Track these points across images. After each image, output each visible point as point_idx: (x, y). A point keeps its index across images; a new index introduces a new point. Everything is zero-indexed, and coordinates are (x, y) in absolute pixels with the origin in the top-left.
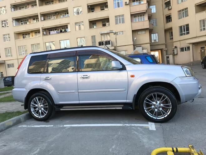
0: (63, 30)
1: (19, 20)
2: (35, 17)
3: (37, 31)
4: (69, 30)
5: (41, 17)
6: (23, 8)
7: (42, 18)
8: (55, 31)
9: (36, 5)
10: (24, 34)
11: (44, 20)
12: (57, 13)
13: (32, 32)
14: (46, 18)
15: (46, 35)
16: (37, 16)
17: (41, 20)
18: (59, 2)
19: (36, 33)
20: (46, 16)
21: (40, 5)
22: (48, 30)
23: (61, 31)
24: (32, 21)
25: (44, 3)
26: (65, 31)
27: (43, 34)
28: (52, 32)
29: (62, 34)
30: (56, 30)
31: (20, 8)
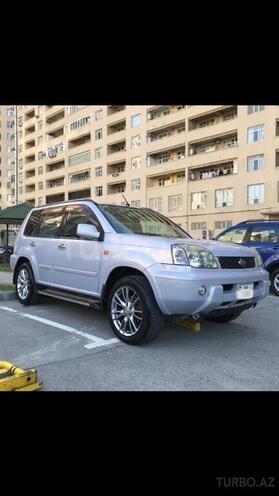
0: (225, 172)
1: (156, 156)
2: (180, 150)
3: (180, 174)
4: (235, 170)
5: (189, 149)
6: (165, 135)
7: (191, 151)
8: (211, 174)
9: (184, 129)
10: (161, 179)
11: (195, 153)
12: (217, 141)
13: (173, 174)
14: (198, 150)
15: (195, 179)
16: (184, 147)
17: (189, 154)
18: (224, 120)
19: (179, 176)
20: (198, 146)
21: (190, 130)
22: (198, 172)
23: (221, 173)
24: (175, 156)
25: (198, 125)
26: (229, 173)
27: (190, 179)
28: (205, 175)
29: (222, 178)
30: (212, 170)
31: (161, 137)
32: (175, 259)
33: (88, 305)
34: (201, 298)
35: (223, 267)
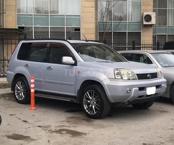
32: (116, 76)
33: (69, 101)
34: (128, 95)
35: (139, 79)
